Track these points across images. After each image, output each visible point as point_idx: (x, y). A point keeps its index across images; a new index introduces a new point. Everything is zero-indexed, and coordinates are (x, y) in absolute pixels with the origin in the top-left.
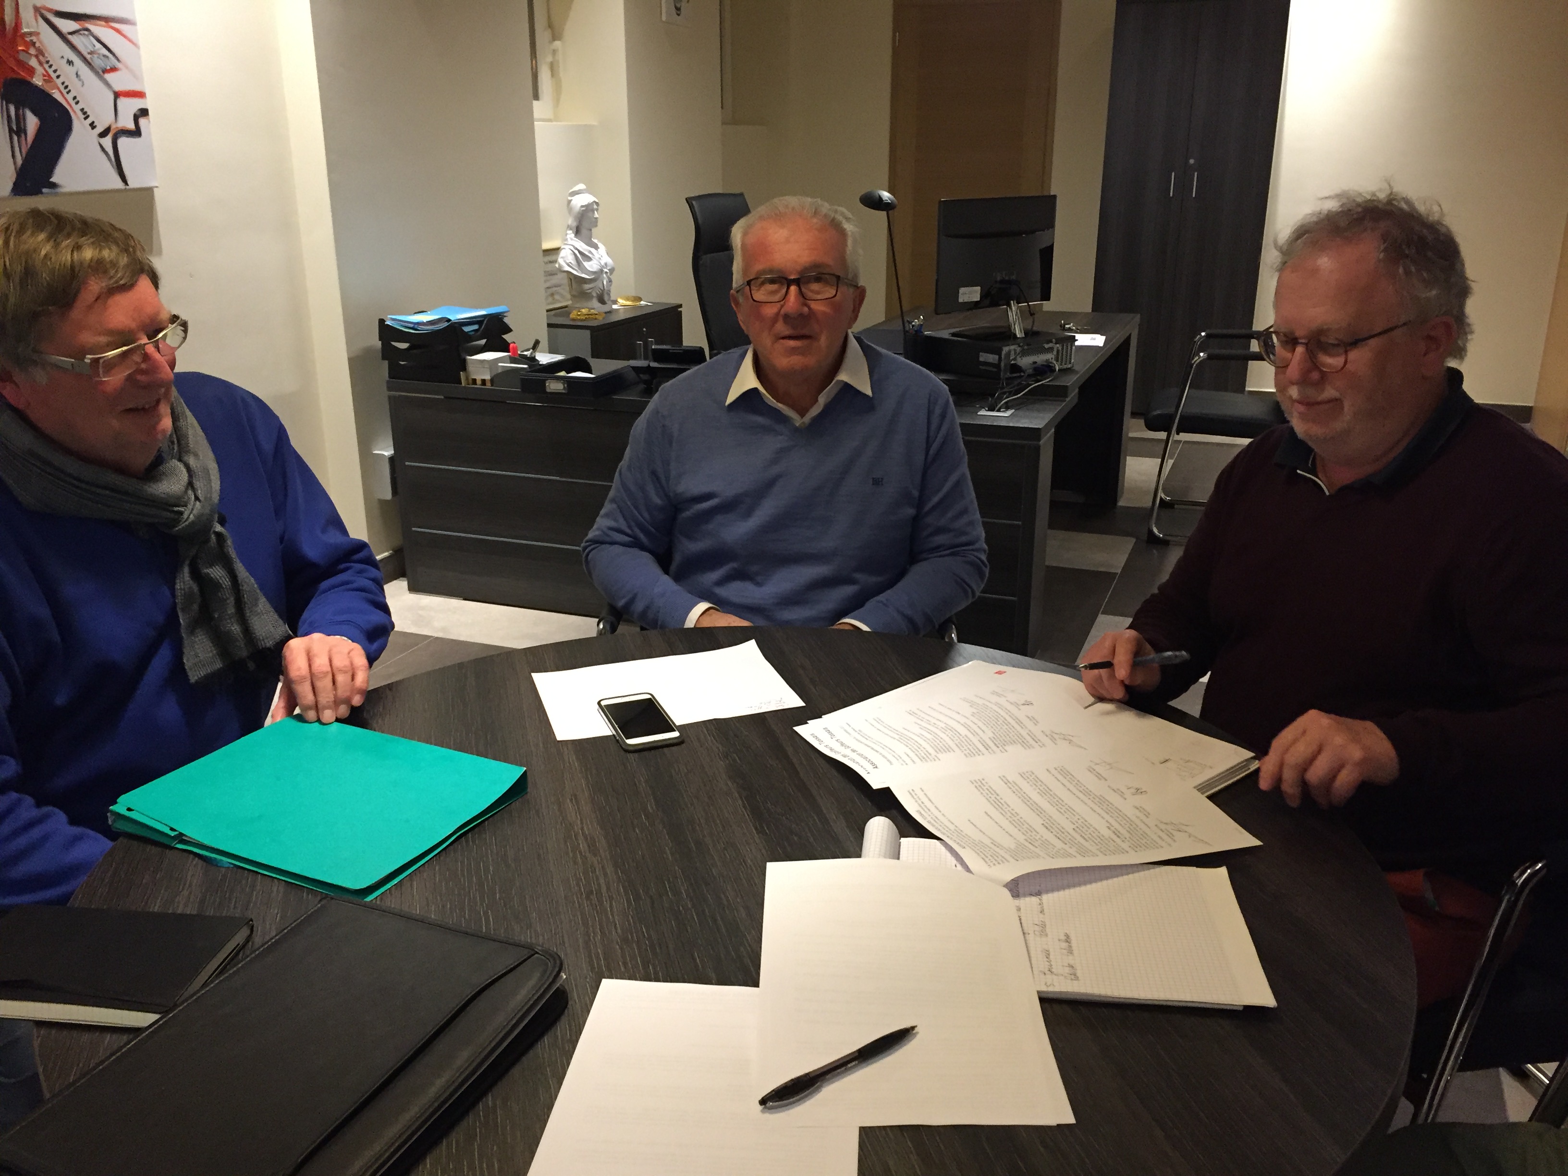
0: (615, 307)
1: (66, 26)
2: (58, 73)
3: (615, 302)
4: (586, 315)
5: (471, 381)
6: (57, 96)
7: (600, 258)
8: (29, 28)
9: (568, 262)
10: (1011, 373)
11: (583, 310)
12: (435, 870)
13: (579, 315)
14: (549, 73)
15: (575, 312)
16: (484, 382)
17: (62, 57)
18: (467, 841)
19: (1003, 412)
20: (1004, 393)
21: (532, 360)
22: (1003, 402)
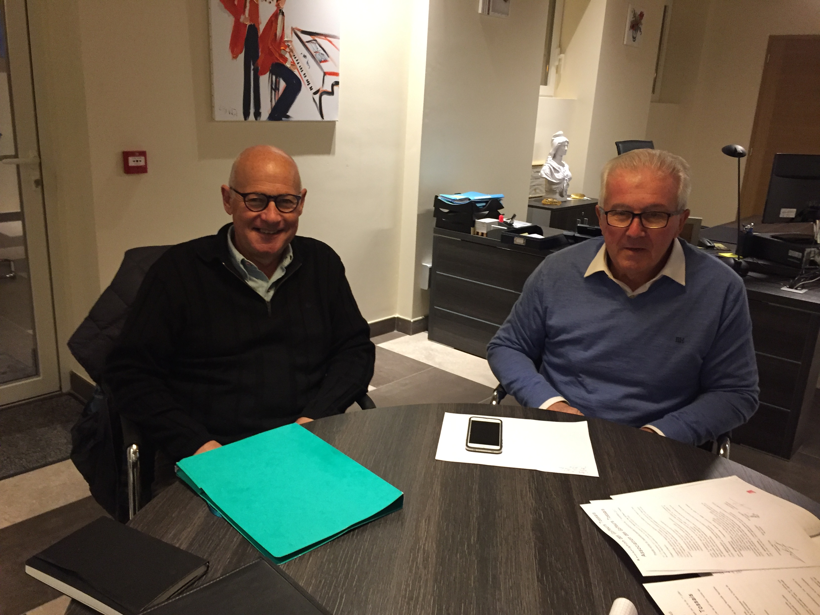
0: (569, 199)
1: (306, 38)
2: (298, 62)
3: (569, 196)
4: (551, 202)
5: (476, 233)
6: (296, 73)
7: (564, 172)
8: (288, 38)
9: (546, 172)
10: (809, 266)
11: (549, 199)
12: (326, 551)
13: (547, 202)
14: (555, 71)
15: (545, 200)
16: (482, 234)
17: (302, 54)
18: (353, 535)
19: (799, 290)
20: (803, 278)
21: (510, 225)
22: (801, 284)
